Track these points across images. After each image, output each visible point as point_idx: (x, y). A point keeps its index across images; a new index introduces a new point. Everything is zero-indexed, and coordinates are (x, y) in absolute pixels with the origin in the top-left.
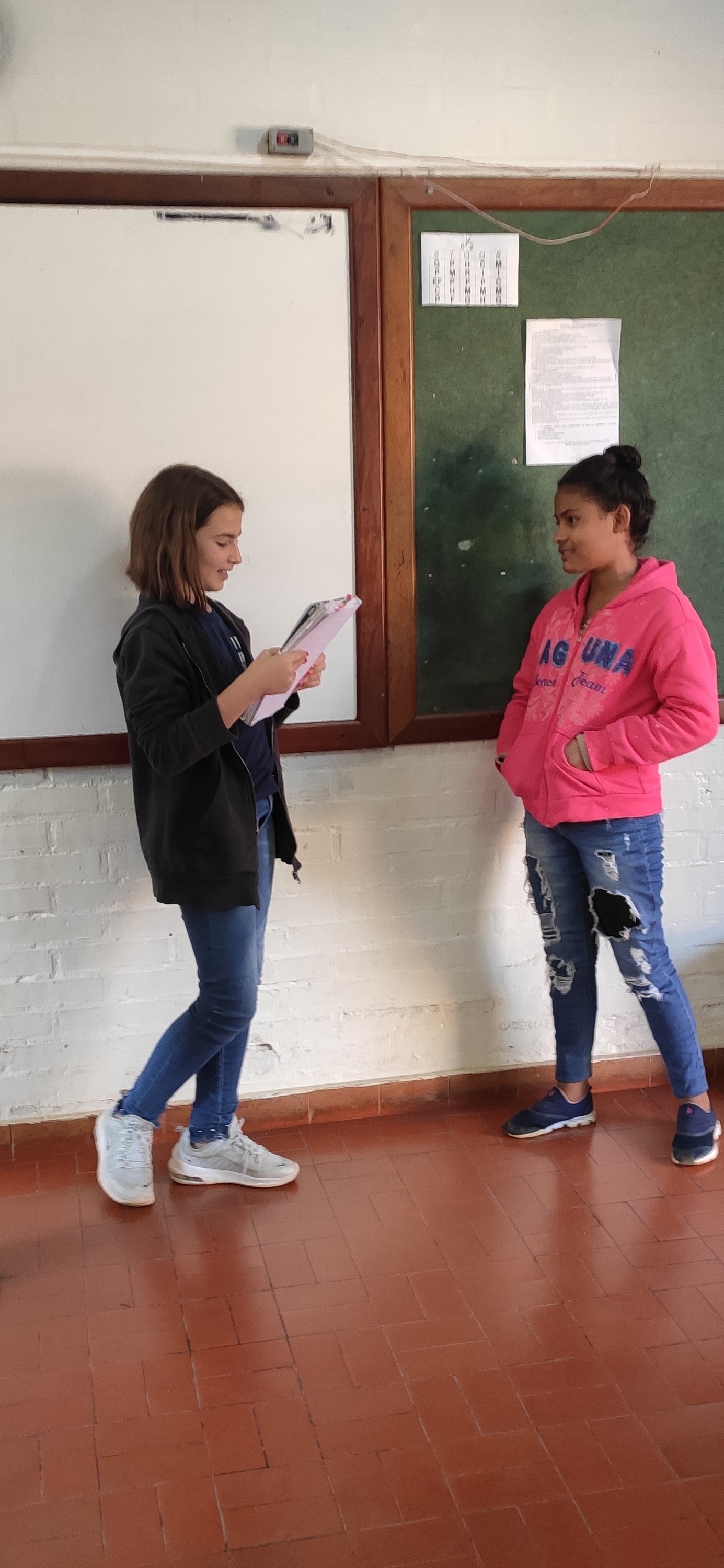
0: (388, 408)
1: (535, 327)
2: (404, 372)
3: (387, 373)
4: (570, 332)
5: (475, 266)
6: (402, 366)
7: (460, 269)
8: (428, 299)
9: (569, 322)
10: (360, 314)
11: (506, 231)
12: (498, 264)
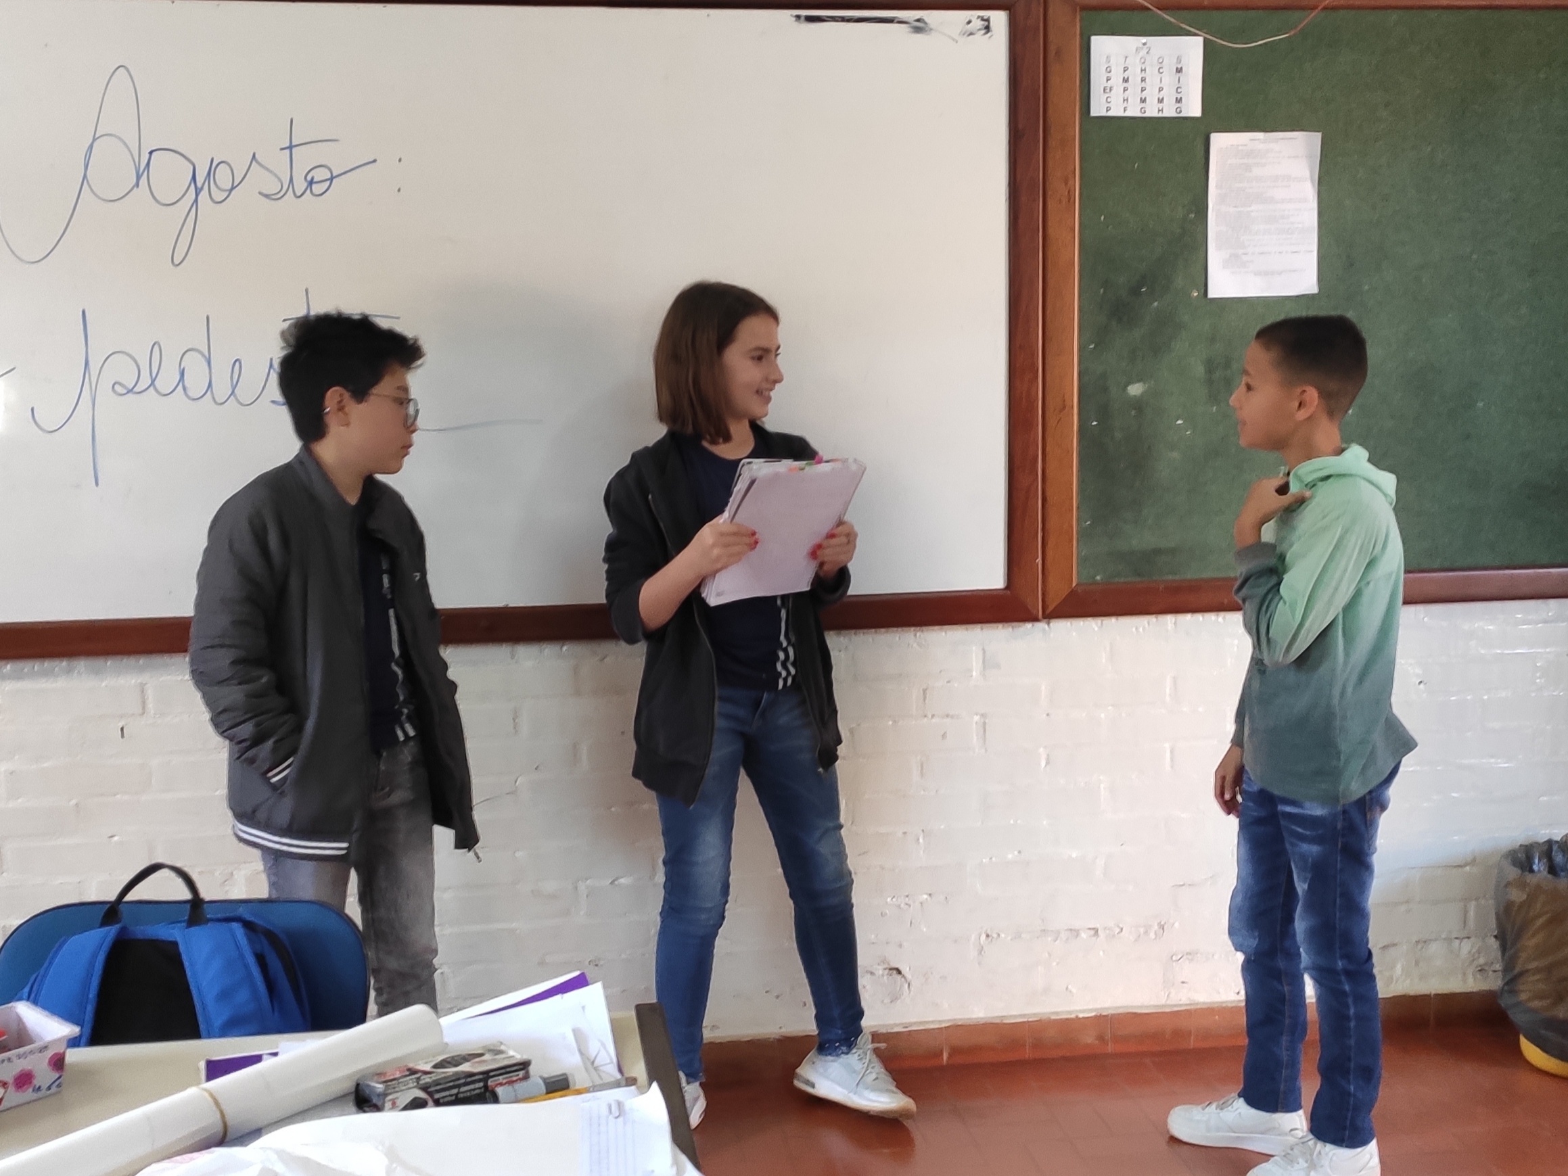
0: (1050, 231)
1: (1221, 142)
2: (1069, 192)
3: (1049, 193)
4: (1261, 146)
5: (1152, 71)
6: (1066, 184)
7: (1135, 74)
8: (1097, 110)
9: (1260, 135)
10: (1020, 126)
11: (1189, 34)
12: (1179, 70)
